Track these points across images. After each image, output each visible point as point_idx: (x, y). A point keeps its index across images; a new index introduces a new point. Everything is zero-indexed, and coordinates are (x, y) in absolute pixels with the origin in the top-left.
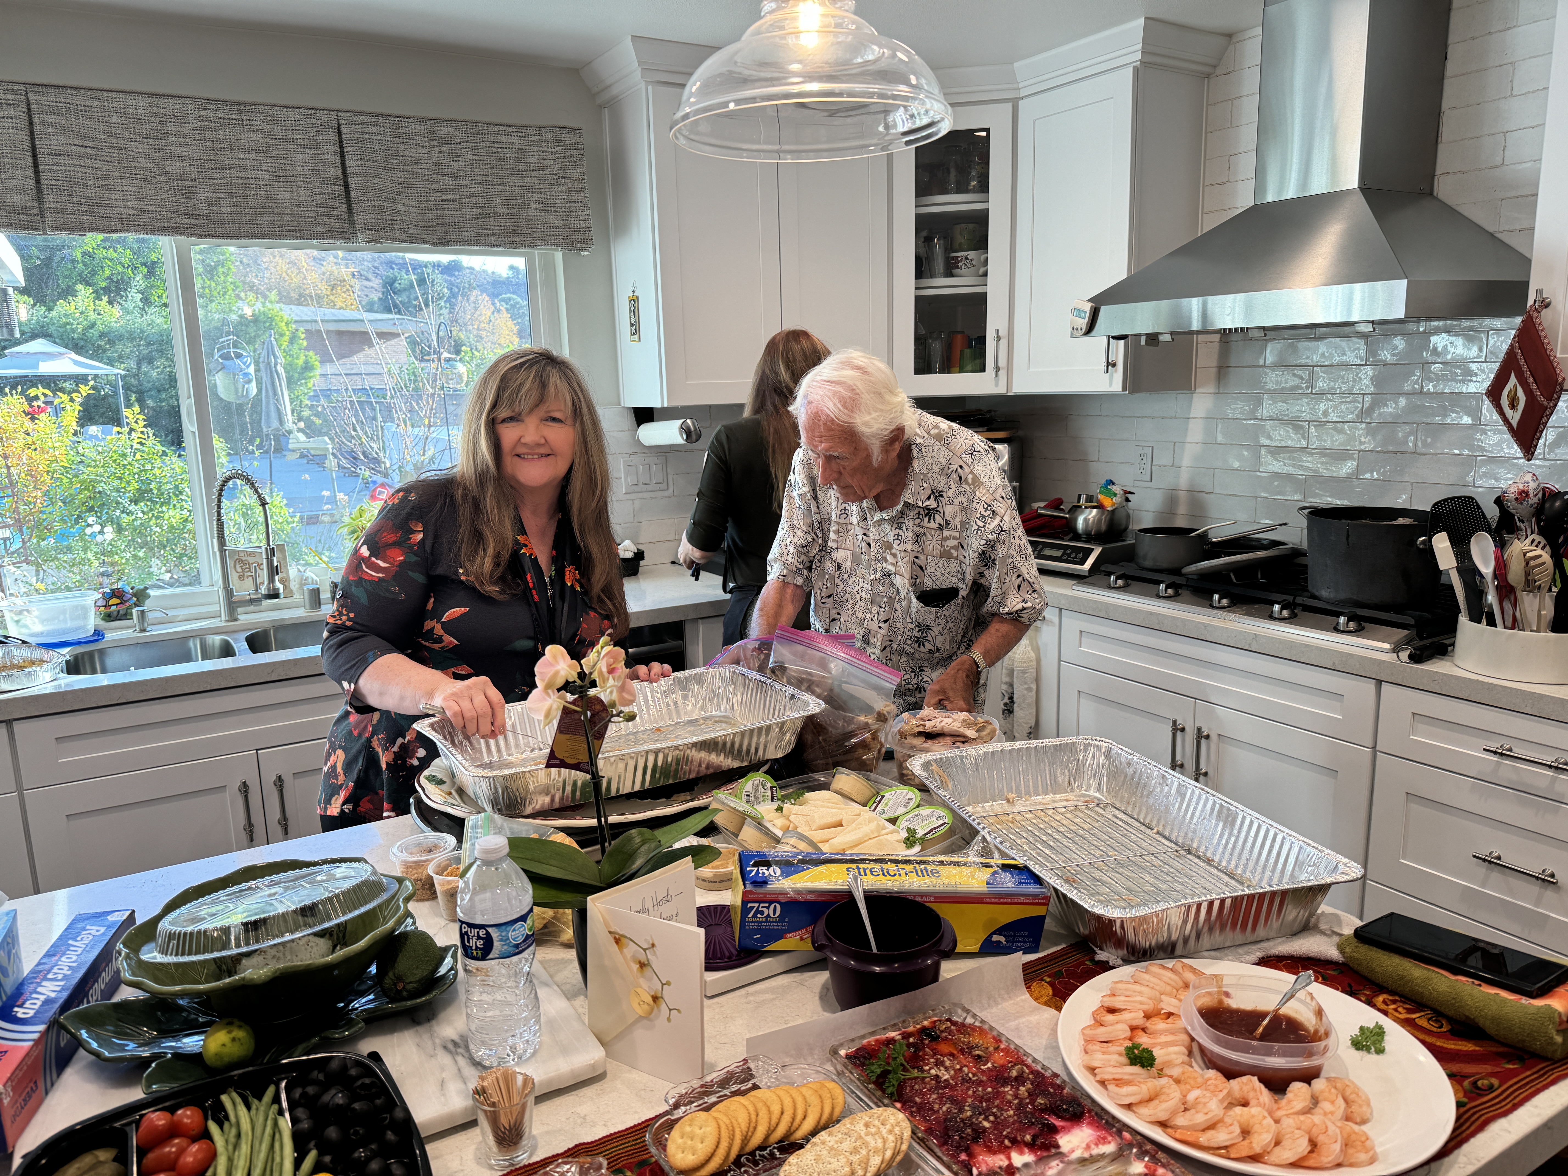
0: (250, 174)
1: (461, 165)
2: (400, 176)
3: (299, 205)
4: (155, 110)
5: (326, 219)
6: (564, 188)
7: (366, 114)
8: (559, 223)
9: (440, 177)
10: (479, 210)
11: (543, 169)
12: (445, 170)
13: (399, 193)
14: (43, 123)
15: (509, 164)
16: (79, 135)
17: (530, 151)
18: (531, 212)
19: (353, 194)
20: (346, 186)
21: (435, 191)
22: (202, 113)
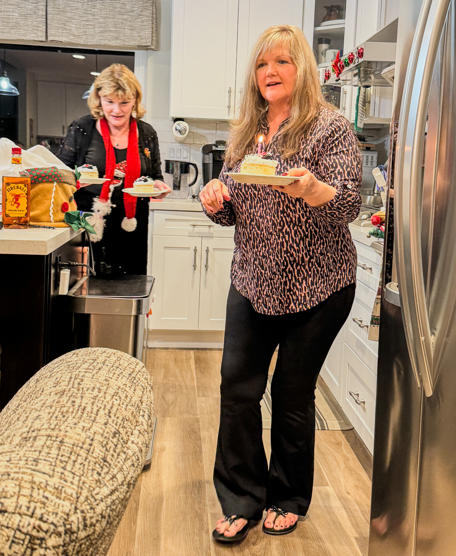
0: (11, 14)
1: (96, 10)
2: (69, 15)
3: (27, 26)
5: (36, 32)
6: (140, 20)
8: (136, 34)
9: (86, 15)
10: (102, 29)
11: (132, 12)
12: (89, 12)
13: (68, 21)
15: (118, 9)
17: (128, 4)
18: (125, 30)
19: (48, 22)
20: (46, 18)
21: (84, 21)
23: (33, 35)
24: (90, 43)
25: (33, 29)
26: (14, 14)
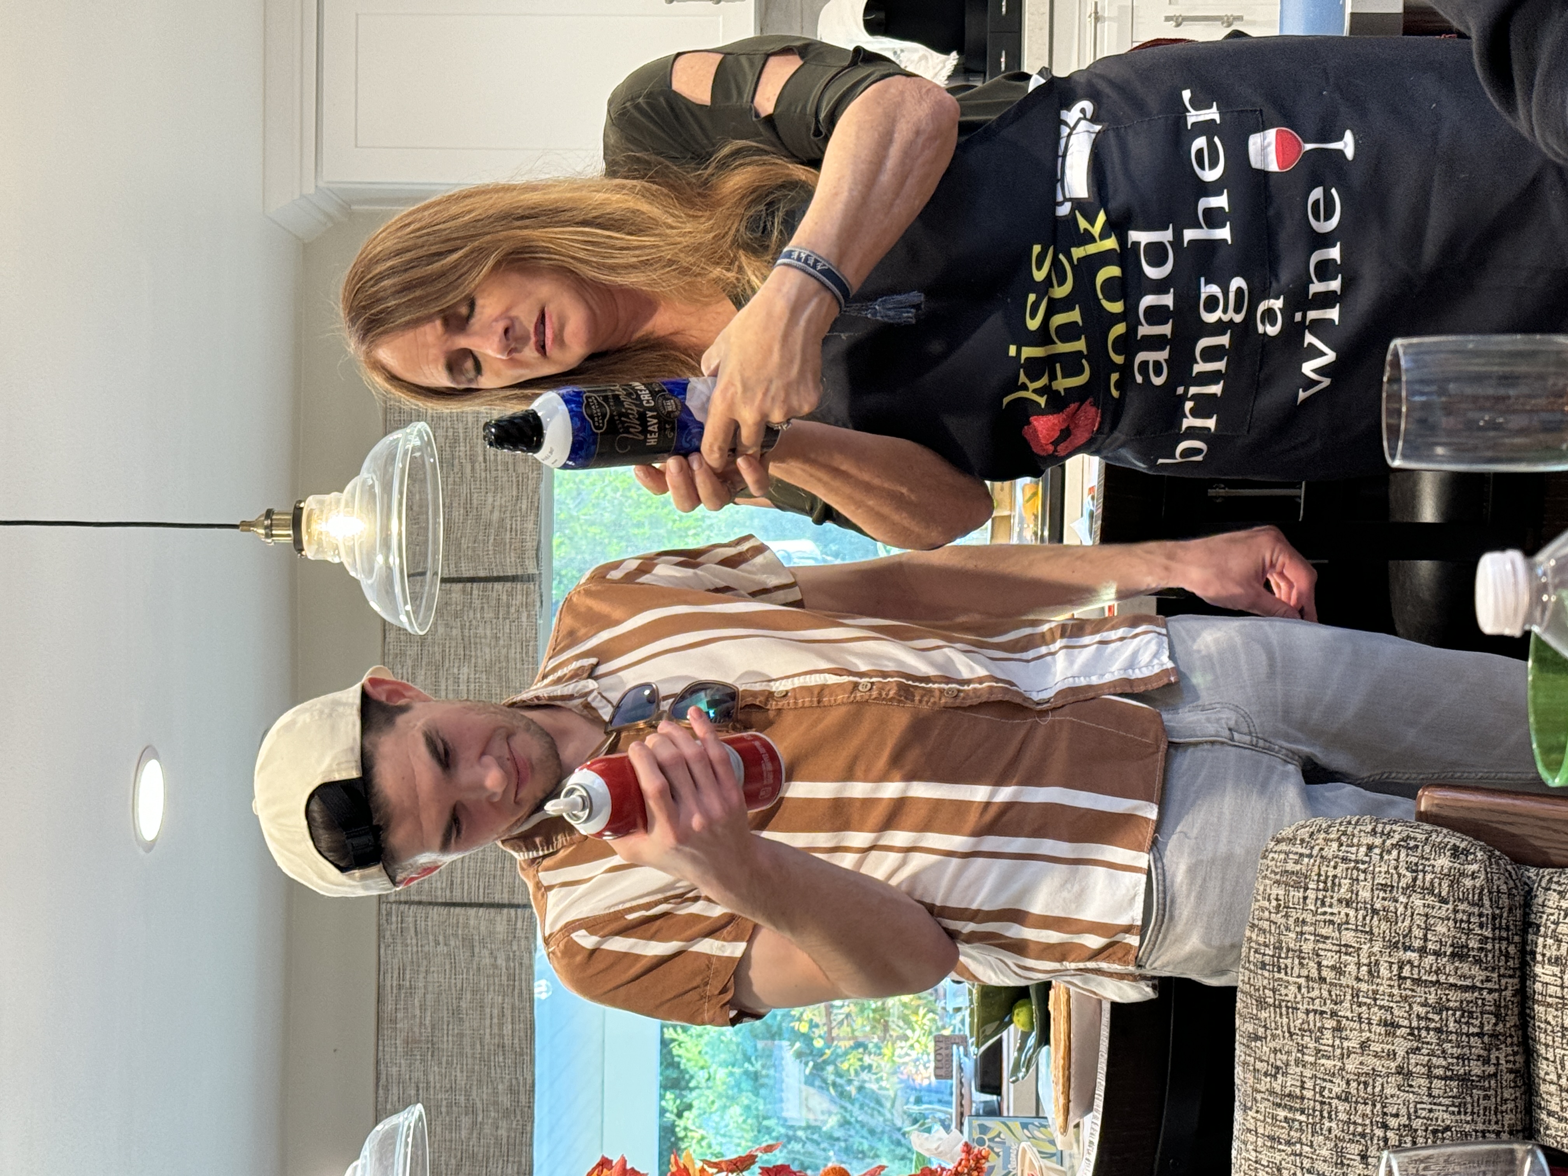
3: (497, 638)
5: (513, 610)
9: (456, 462)
13: (478, 517)
14: (419, 892)
19: (482, 574)
20: (472, 580)
23: (524, 619)
25: (504, 619)
26: (463, 677)
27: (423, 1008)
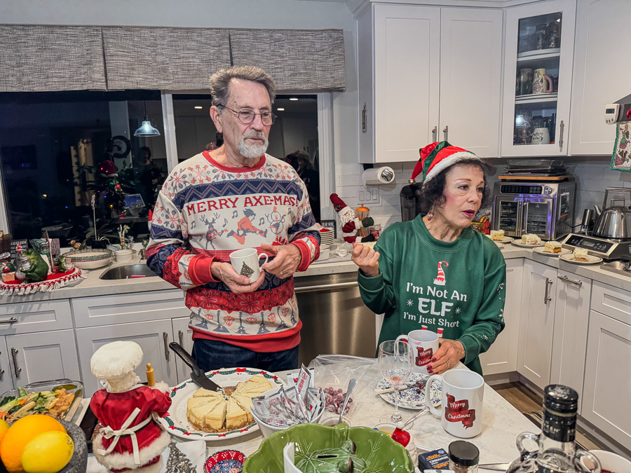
0: (191, 60)
1: (284, 51)
2: (255, 57)
4: (152, 34)
6: (332, 59)
7: (242, 29)
8: (329, 76)
9: (274, 57)
10: (292, 72)
11: (323, 50)
12: (277, 53)
14: (107, 43)
16: (122, 47)
17: (317, 42)
18: (316, 72)
21: (272, 63)
22: (172, 34)
24: (280, 89)
26: (195, 60)
27: (59, 45)
